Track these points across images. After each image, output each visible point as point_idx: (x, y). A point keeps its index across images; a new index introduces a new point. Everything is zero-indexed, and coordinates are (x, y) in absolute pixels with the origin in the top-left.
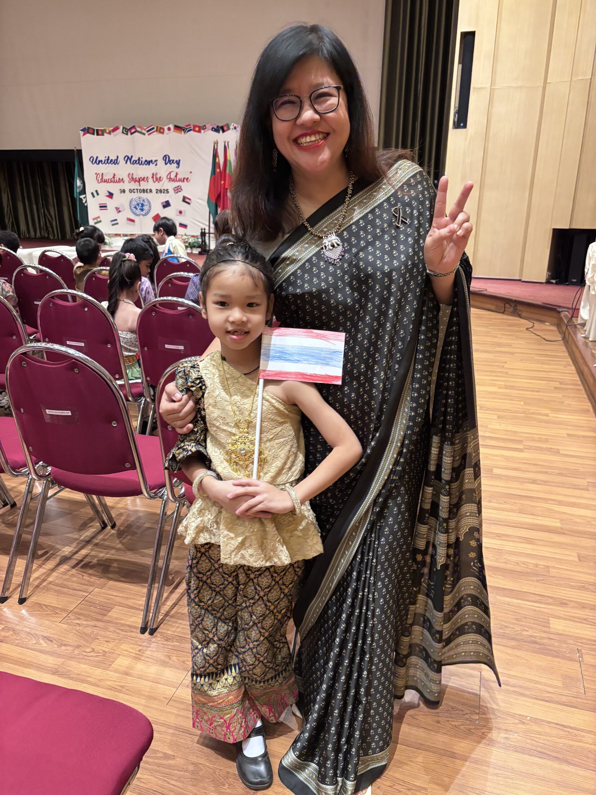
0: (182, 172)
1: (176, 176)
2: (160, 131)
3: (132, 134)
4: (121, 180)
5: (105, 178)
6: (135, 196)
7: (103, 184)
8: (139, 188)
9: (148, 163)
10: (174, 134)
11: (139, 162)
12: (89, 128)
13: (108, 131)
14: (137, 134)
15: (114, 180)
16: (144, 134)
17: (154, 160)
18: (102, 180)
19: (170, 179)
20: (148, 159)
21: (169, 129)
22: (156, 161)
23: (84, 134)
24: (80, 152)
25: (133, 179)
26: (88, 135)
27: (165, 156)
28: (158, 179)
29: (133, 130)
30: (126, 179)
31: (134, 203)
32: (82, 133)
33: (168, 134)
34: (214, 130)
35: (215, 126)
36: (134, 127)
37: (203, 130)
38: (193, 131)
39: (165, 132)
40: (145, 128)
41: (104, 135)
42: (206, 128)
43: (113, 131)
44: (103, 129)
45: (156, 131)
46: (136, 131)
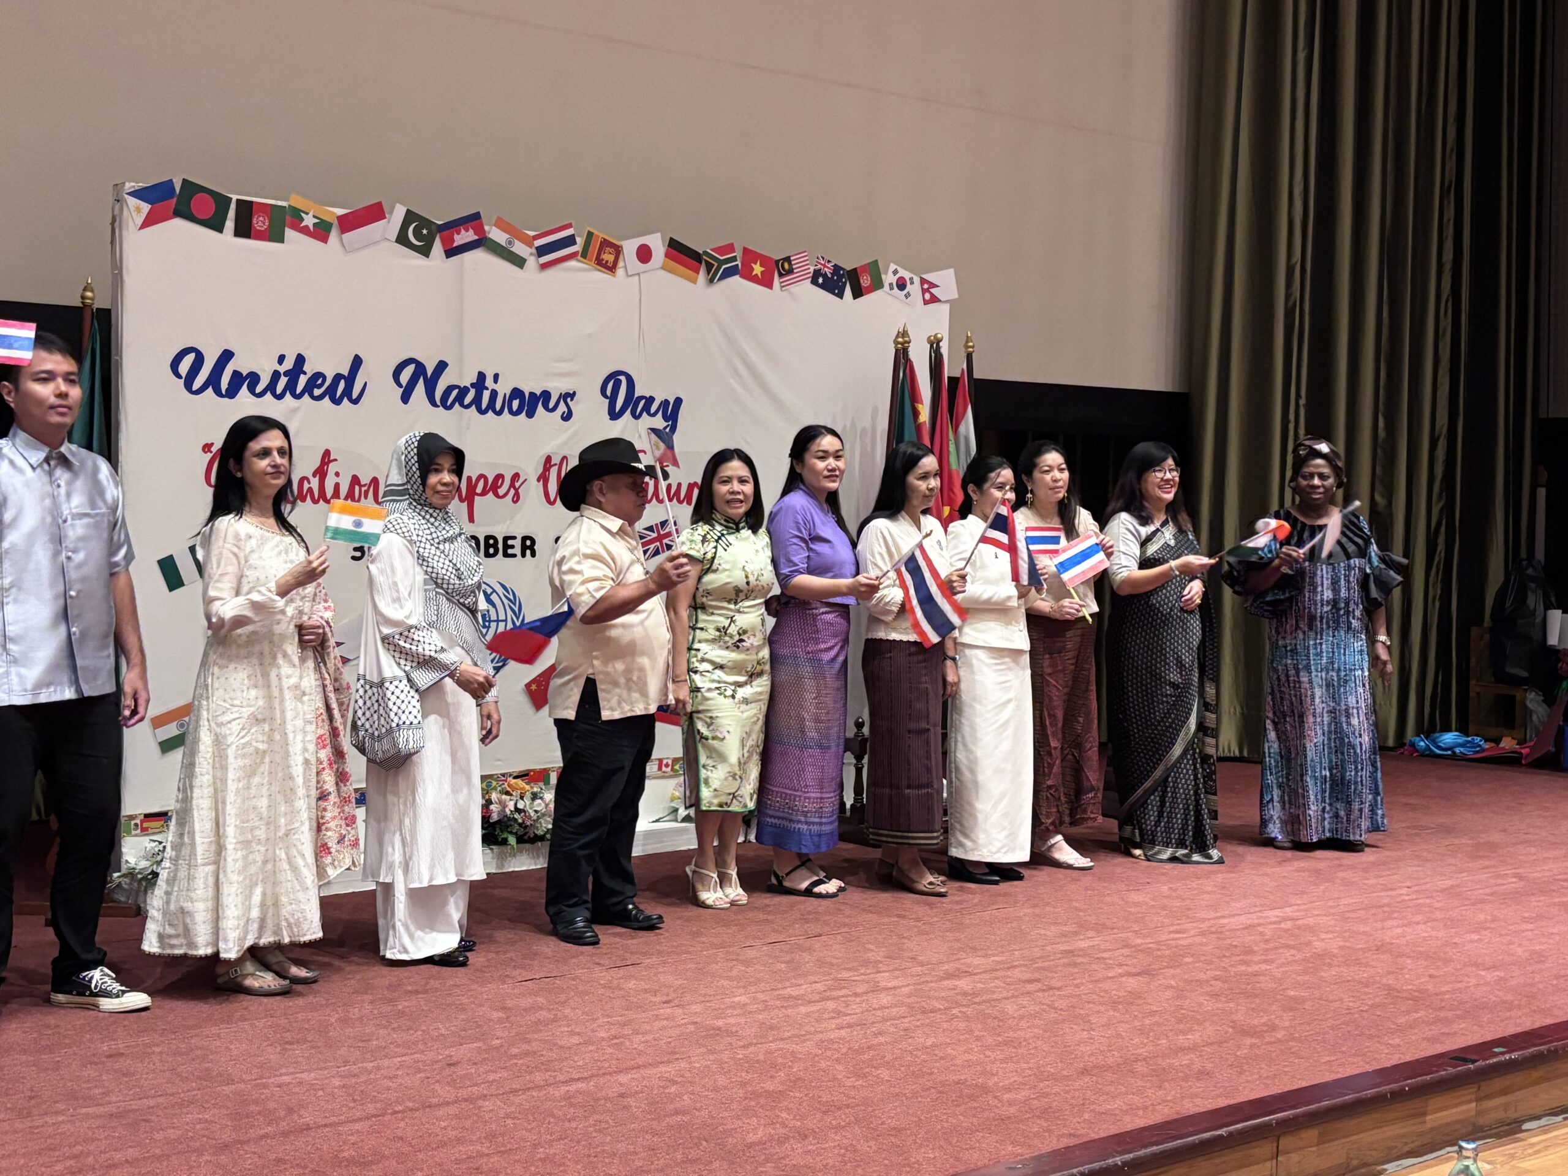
2: (605, 255)
3: (451, 252)
4: (364, 489)
9: (527, 404)
10: (664, 282)
11: (478, 394)
12: (190, 189)
13: (309, 221)
14: (478, 256)
15: (322, 486)
16: (518, 262)
17: (556, 387)
20: (527, 386)
21: (643, 255)
22: (567, 396)
23: (148, 223)
26: (181, 228)
27: (614, 376)
29: (465, 236)
32: (137, 209)
33: (636, 278)
34: (821, 280)
35: (825, 266)
36: (473, 220)
37: (781, 275)
38: (743, 277)
39: (625, 267)
40: (532, 233)
41: (280, 239)
42: (790, 271)
43: (348, 223)
44: (280, 203)
45: (579, 257)
46: (482, 242)
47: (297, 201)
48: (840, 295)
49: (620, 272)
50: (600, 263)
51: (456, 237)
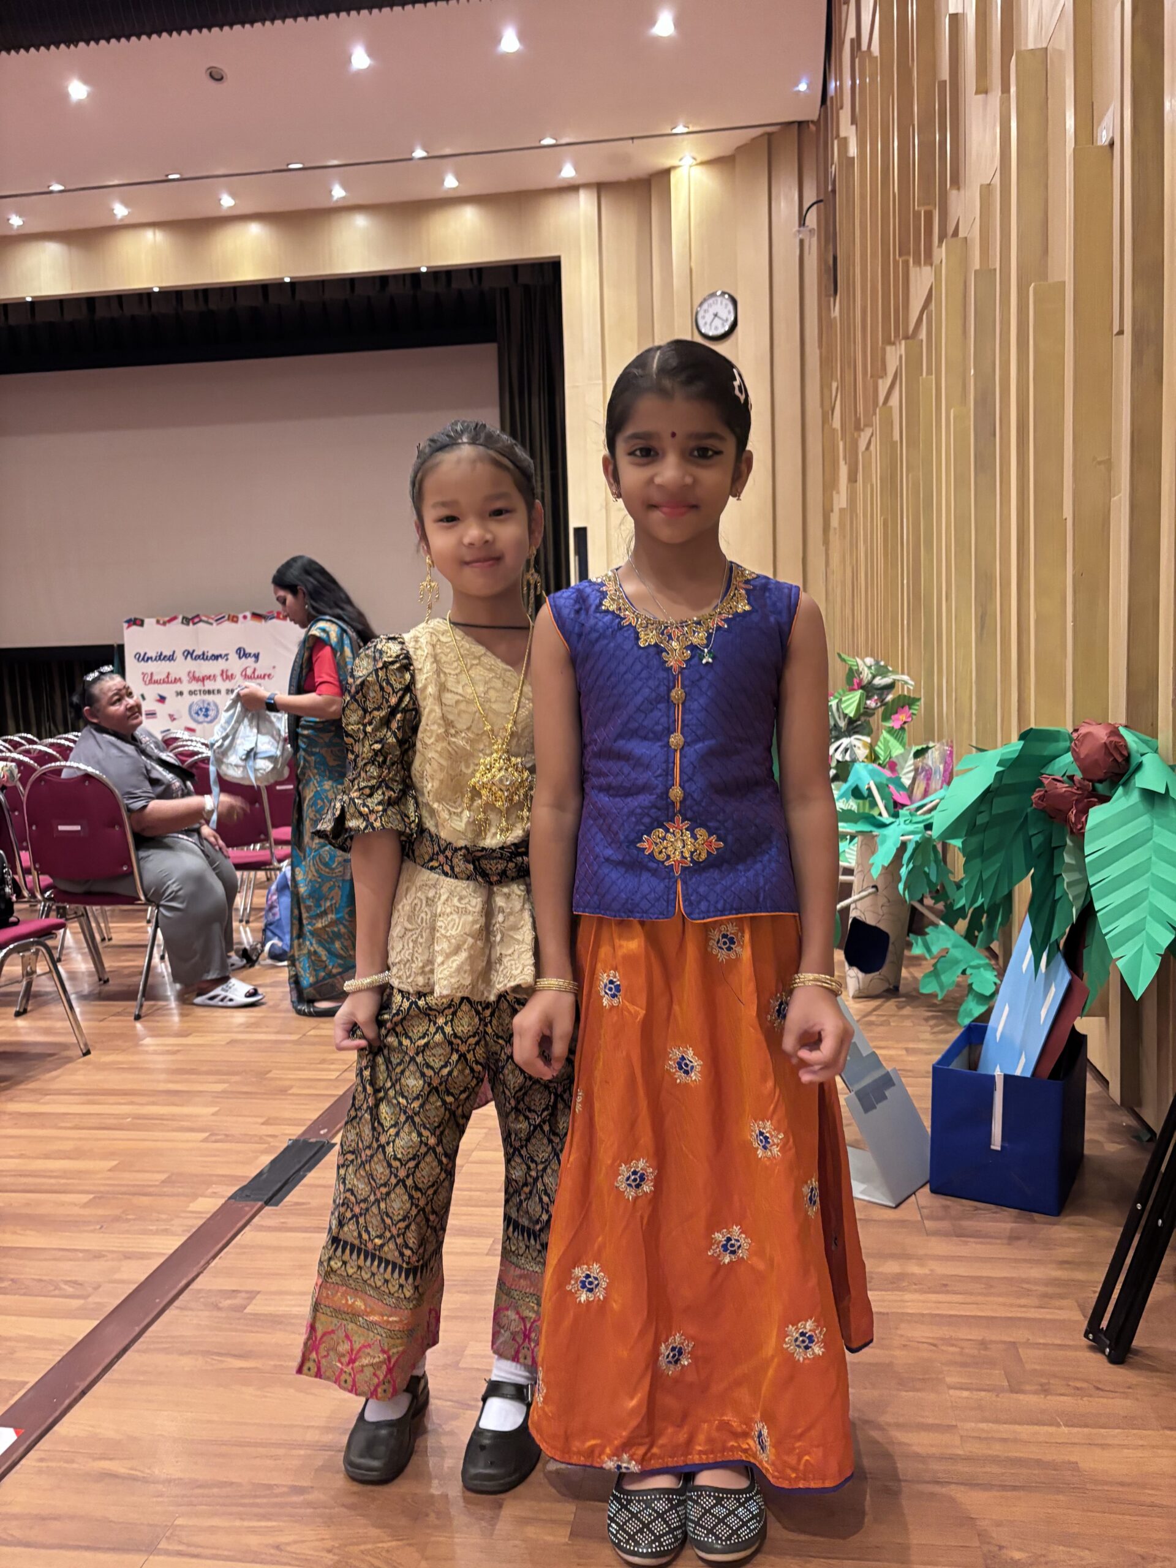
0: (262, 667)
1: (254, 672)
2: (234, 619)
3: (194, 624)
4: (177, 680)
5: (155, 678)
6: (196, 699)
7: (152, 686)
8: (202, 688)
9: (216, 657)
10: (252, 624)
11: (203, 657)
12: (136, 619)
14: (201, 624)
15: (167, 680)
16: (211, 624)
17: (223, 653)
18: (151, 680)
19: (246, 677)
20: (216, 653)
21: (245, 617)
22: (227, 655)
23: (129, 626)
24: (121, 648)
25: (194, 678)
26: (134, 628)
27: (240, 649)
28: (227, 676)
29: (196, 620)
30: (185, 679)
31: (195, 708)
32: (126, 625)
33: (244, 623)
36: (198, 616)
39: (241, 621)
40: (213, 617)
43: (170, 621)
45: (227, 621)
46: (201, 621)
49: (239, 623)
50: (232, 622)
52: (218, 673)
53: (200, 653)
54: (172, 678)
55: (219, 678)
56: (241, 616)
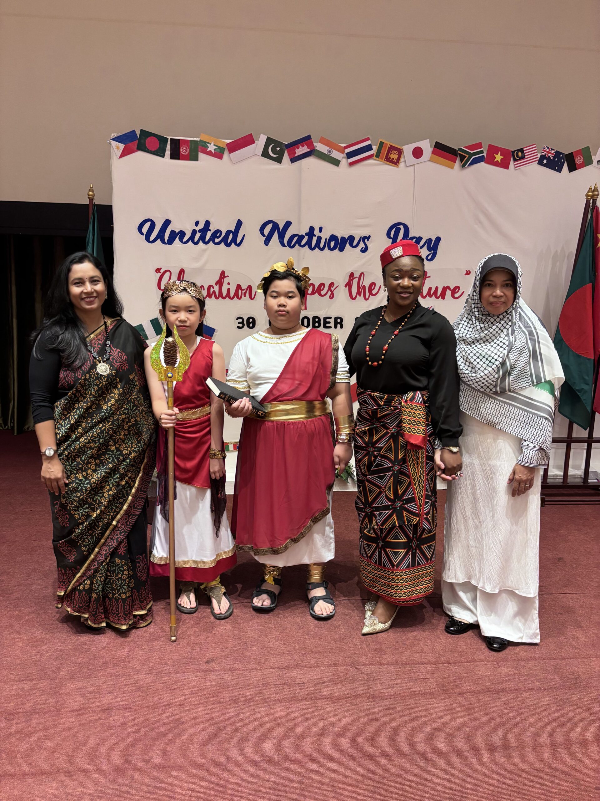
0: (441, 273)
2: (390, 155)
3: (294, 160)
4: (244, 292)
9: (340, 243)
10: (432, 169)
11: (309, 240)
12: (145, 135)
13: (211, 148)
14: (311, 161)
15: (218, 290)
16: (336, 163)
17: (358, 234)
20: (341, 234)
21: (418, 153)
22: (365, 238)
23: (126, 153)
26: (140, 154)
27: (396, 227)
28: (363, 290)
29: (302, 150)
32: (117, 147)
33: (412, 168)
34: (545, 162)
35: (548, 152)
36: (307, 140)
37: (515, 160)
38: (488, 162)
39: (405, 161)
40: (343, 145)
41: (196, 159)
42: (523, 157)
43: (233, 147)
44: (196, 139)
45: (374, 157)
46: (313, 152)
47: (205, 138)
48: (559, 170)
49: (402, 165)
50: (388, 160)
51: (297, 151)
52: (341, 280)
53: (304, 230)
54: (230, 285)
55: (342, 293)
56: (408, 150)
